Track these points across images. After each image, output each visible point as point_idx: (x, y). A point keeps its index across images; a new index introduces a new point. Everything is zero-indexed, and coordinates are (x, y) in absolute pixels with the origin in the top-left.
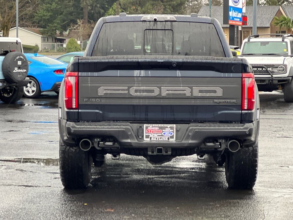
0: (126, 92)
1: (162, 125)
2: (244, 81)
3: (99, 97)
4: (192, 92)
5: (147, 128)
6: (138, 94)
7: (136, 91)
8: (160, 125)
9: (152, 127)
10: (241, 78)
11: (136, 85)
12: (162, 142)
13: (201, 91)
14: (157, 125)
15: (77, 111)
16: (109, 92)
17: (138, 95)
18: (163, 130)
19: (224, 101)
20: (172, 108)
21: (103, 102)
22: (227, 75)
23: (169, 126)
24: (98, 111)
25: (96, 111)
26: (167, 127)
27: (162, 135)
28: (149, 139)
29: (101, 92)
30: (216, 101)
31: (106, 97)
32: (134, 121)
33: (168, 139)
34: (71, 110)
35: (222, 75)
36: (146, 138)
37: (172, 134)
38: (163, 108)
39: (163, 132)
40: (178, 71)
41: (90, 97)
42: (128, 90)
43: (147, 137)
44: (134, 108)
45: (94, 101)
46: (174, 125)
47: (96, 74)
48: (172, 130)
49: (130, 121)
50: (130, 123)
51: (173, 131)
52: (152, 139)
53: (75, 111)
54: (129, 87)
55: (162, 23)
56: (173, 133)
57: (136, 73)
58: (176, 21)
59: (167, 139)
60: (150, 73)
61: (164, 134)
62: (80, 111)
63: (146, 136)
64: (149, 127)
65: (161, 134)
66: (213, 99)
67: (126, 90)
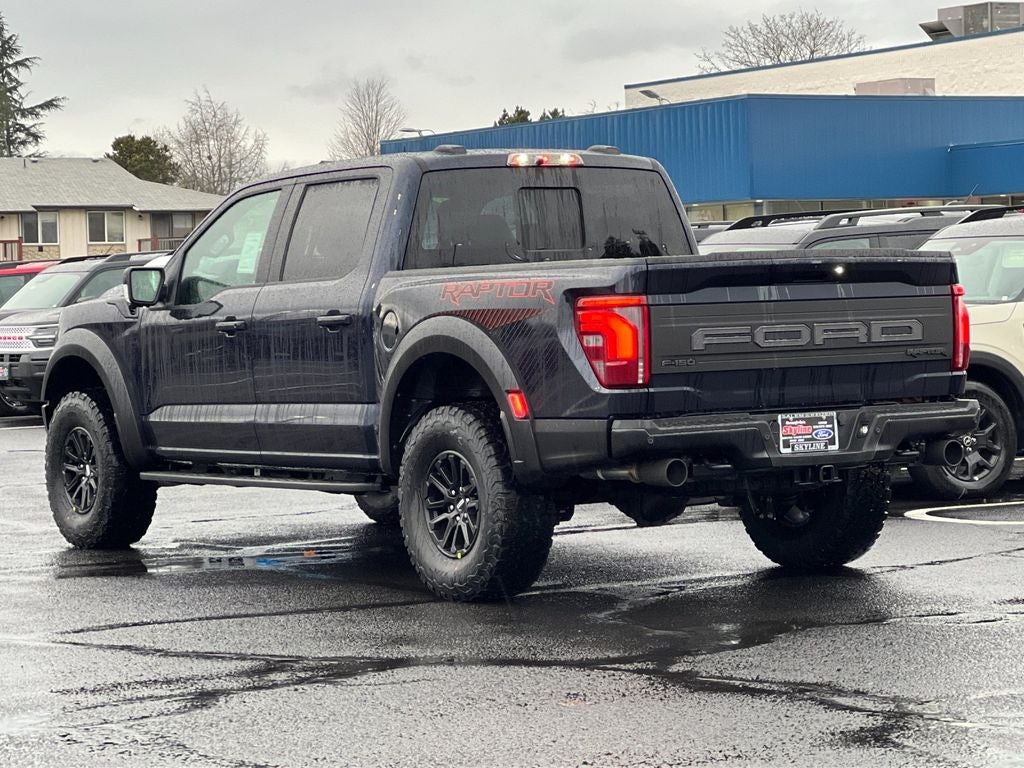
0: (748, 339)
1: (812, 415)
2: (957, 301)
3: (694, 353)
4: (869, 334)
5: (783, 421)
6: (771, 343)
7: (767, 336)
8: (807, 415)
9: (794, 420)
10: (950, 297)
11: (765, 322)
12: (815, 454)
13: (884, 330)
14: (801, 415)
15: (646, 390)
16: (715, 340)
17: (772, 345)
18: (815, 427)
19: (924, 350)
20: (830, 373)
21: (703, 365)
22: (925, 290)
23: (824, 415)
24: (688, 389)
25: (685, 388)
26: (821, 419)
27: (813, 439)
28: (789, 450)
29: (699, 341)
30: (911, 350)
31: (708, 353)
32: (754, 408)
33: (826, 446)
34: (633, 391)
35: (917, 290)
36: (784, 447)
37: (830, 434)
38: (813, 374)
39: (814, 430)
40: (838, 285)
41: (676, 356)
42: (752, 334)
43: (787, 444)
44: (760, 376)
45: (683, 365)
46: (834, 414)
47: (683, 298)
48: (830, 426)
49: (749, 408)
50: (751, 413)
51: (833, 427)
52: (796, 449)
53: (641, 390)
54: (754, 327)
55: (553, 170)
56: (834, 431)
57: (763, 292)
58: (581, 166)
59: (823, 448)
60: (788, 291)
61: (816, 435)
62: (651, 390)
63: (784, 441)
64: (788, 420)
65: (810, 436)
66: (905, 348)
67: (748, 334)
